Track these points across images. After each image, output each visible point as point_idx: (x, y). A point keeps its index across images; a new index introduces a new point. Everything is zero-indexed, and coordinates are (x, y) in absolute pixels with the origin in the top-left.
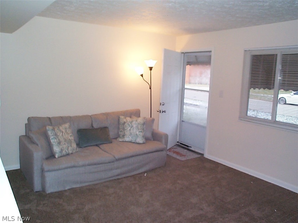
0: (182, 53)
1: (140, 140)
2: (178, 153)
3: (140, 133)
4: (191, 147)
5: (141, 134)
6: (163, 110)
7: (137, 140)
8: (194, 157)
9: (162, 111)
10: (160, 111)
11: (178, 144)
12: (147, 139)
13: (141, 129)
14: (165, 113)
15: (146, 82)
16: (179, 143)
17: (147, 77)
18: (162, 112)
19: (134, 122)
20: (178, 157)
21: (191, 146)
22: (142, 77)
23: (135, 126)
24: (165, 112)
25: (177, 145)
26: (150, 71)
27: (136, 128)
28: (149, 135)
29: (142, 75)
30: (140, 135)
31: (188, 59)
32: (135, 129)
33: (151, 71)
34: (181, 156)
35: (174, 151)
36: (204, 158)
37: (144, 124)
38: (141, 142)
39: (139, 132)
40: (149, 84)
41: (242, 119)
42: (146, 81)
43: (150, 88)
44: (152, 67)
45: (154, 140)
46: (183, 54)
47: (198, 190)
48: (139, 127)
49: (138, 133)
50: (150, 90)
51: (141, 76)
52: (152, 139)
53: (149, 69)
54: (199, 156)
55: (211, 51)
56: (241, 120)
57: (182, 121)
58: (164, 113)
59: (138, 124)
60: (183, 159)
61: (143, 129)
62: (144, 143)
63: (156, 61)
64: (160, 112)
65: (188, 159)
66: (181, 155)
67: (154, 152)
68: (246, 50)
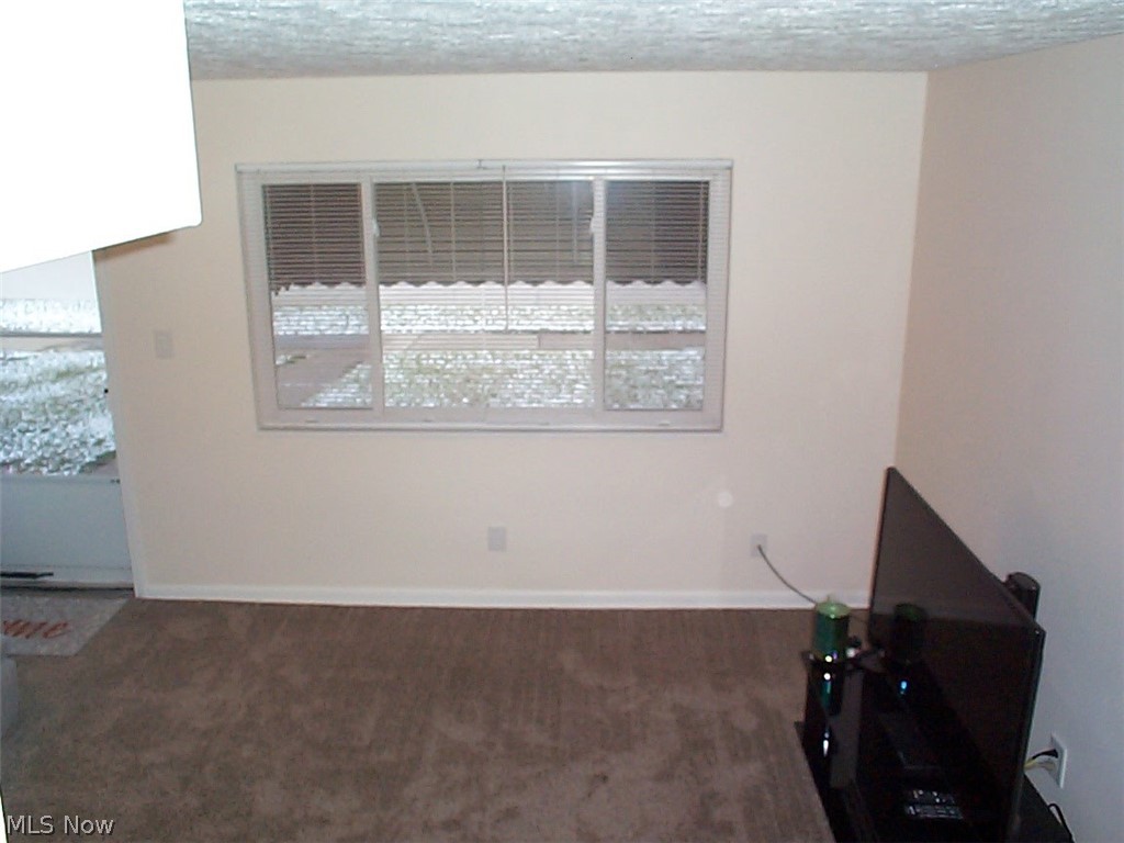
2: (19, 627)
4: (50, 575)
8: (108, 618)
20: (42, 647)
21: (49, 571)
34: (46, 636)
36: (142, 600)
41: (267, 425)
54: (121, 601)
56: (267, 429)
66: (46, 630)
68: (243, 168)
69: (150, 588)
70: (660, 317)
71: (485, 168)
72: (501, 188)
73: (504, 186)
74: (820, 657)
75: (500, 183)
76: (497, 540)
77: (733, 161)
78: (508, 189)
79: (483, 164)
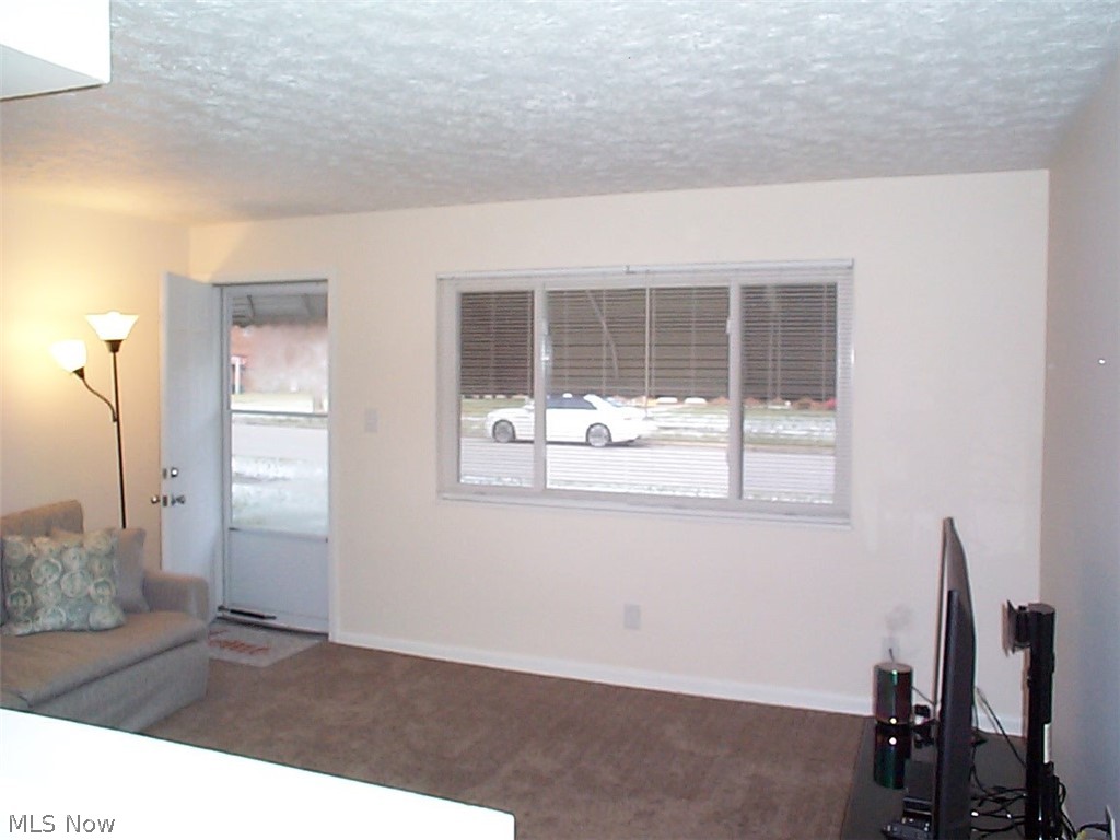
0: (216, 285)
1: (105, 616)
2: (235, 646)
3: (100, 591)
4: (274, 618)
5: (107, 592)
6: (176, 496)
7: (91, 620)
8: (301, 649)
9: (172, 496)
10: (165, 499)
11: (220, 614)
12: (129, 610)
13: (101, 576)
14: (182, 506)
15: (98, 395)
16: (227, 610)
17: (100, 377)
18: (173, 502)
19: (72, 552)
20: (244, 659)
21: (273, 614)
22: (81, 380)
23: (76, 566)
24: (183, 502)
25: (218, 618)
26: (112, 355)
27: (81, 573)
28: (133, 593)
29: (80, 373)
30: (102, 596)
31: (236, 305)
32: (78, 575)
33: (117, 354)
34: (251, 653)
35: (219, 642)
36: (333, 644)
37: (110, 554)
38: (109, 621)
39: (96, 586)
40: (109, 404)
41: (446, 495)
42: (100, 392)
43: (116, 419)
44: (120, 341)
45: (151, 610)
46: (218, 289)
47: (355, 745)
48: (96, 567)
49: (91, 589)
50: (115, 424)
51: (76, 377)
52: (147, 608)
53: (106, 348)
54: (316, 641)
55: (325, 281)
56: (445, 499)
57: (230, 530)
58: (177, 504)
59: (91, 555)
60: (263, 661)
61: (112, 573)
62: (118, 626)
63: (132, 319)
64: (165, 503)
65: (281, 657)
66: (252, 650)
67: (169, 649)
68: (442, 276)
69: (340, 635)
70: (790, 427)
71: (633, 273)
72: (645, 295)
73: (648, 292)
74: (886, 721)
75: (644, 290)
76: (632, 617)
77: (853, 261)
78: (651, 294)
79: (631, 270)
